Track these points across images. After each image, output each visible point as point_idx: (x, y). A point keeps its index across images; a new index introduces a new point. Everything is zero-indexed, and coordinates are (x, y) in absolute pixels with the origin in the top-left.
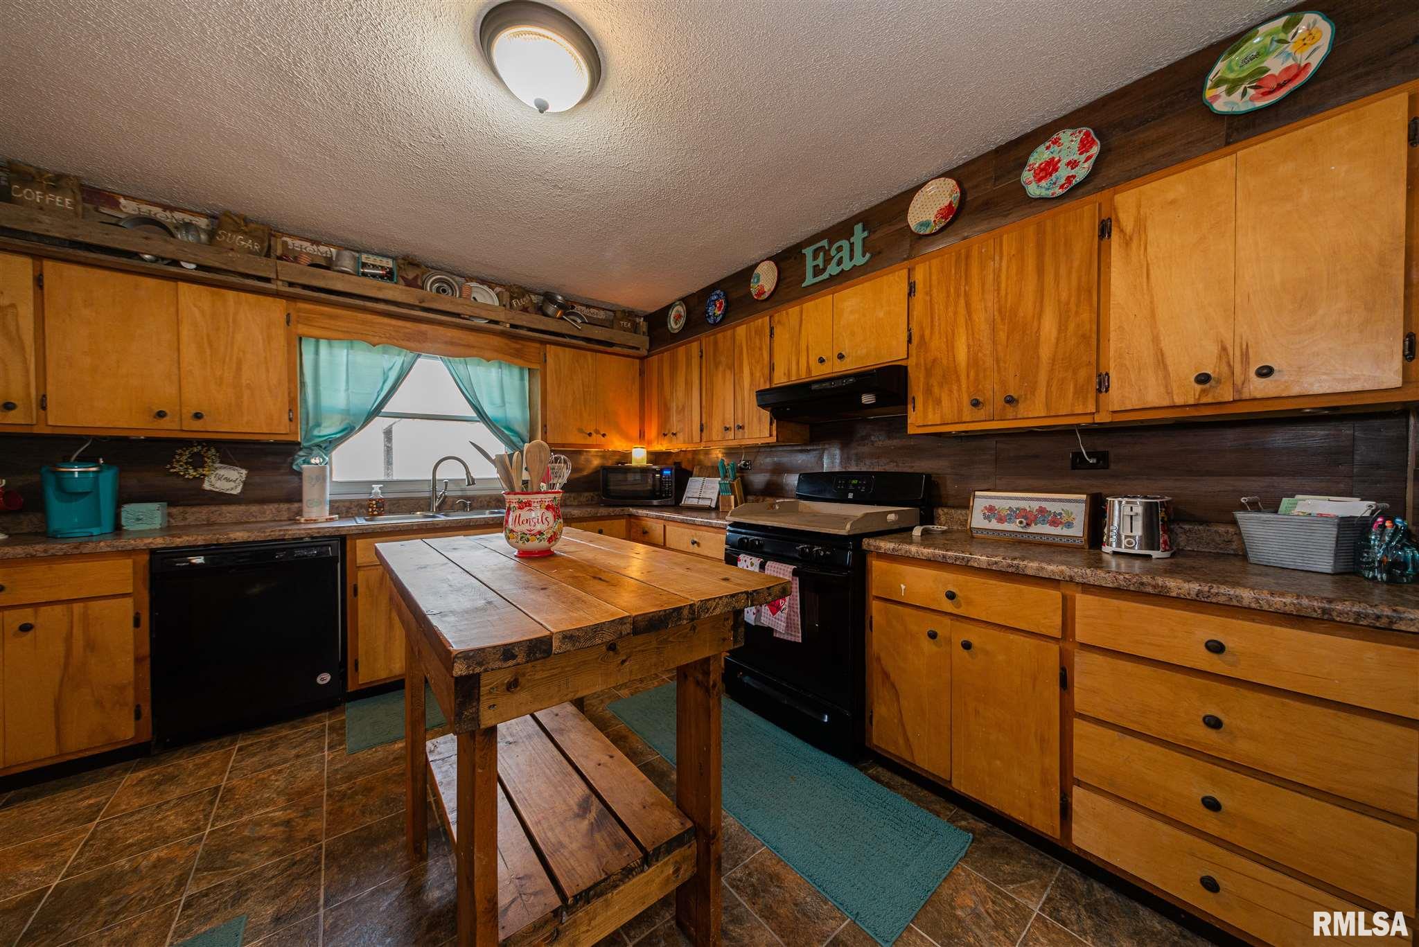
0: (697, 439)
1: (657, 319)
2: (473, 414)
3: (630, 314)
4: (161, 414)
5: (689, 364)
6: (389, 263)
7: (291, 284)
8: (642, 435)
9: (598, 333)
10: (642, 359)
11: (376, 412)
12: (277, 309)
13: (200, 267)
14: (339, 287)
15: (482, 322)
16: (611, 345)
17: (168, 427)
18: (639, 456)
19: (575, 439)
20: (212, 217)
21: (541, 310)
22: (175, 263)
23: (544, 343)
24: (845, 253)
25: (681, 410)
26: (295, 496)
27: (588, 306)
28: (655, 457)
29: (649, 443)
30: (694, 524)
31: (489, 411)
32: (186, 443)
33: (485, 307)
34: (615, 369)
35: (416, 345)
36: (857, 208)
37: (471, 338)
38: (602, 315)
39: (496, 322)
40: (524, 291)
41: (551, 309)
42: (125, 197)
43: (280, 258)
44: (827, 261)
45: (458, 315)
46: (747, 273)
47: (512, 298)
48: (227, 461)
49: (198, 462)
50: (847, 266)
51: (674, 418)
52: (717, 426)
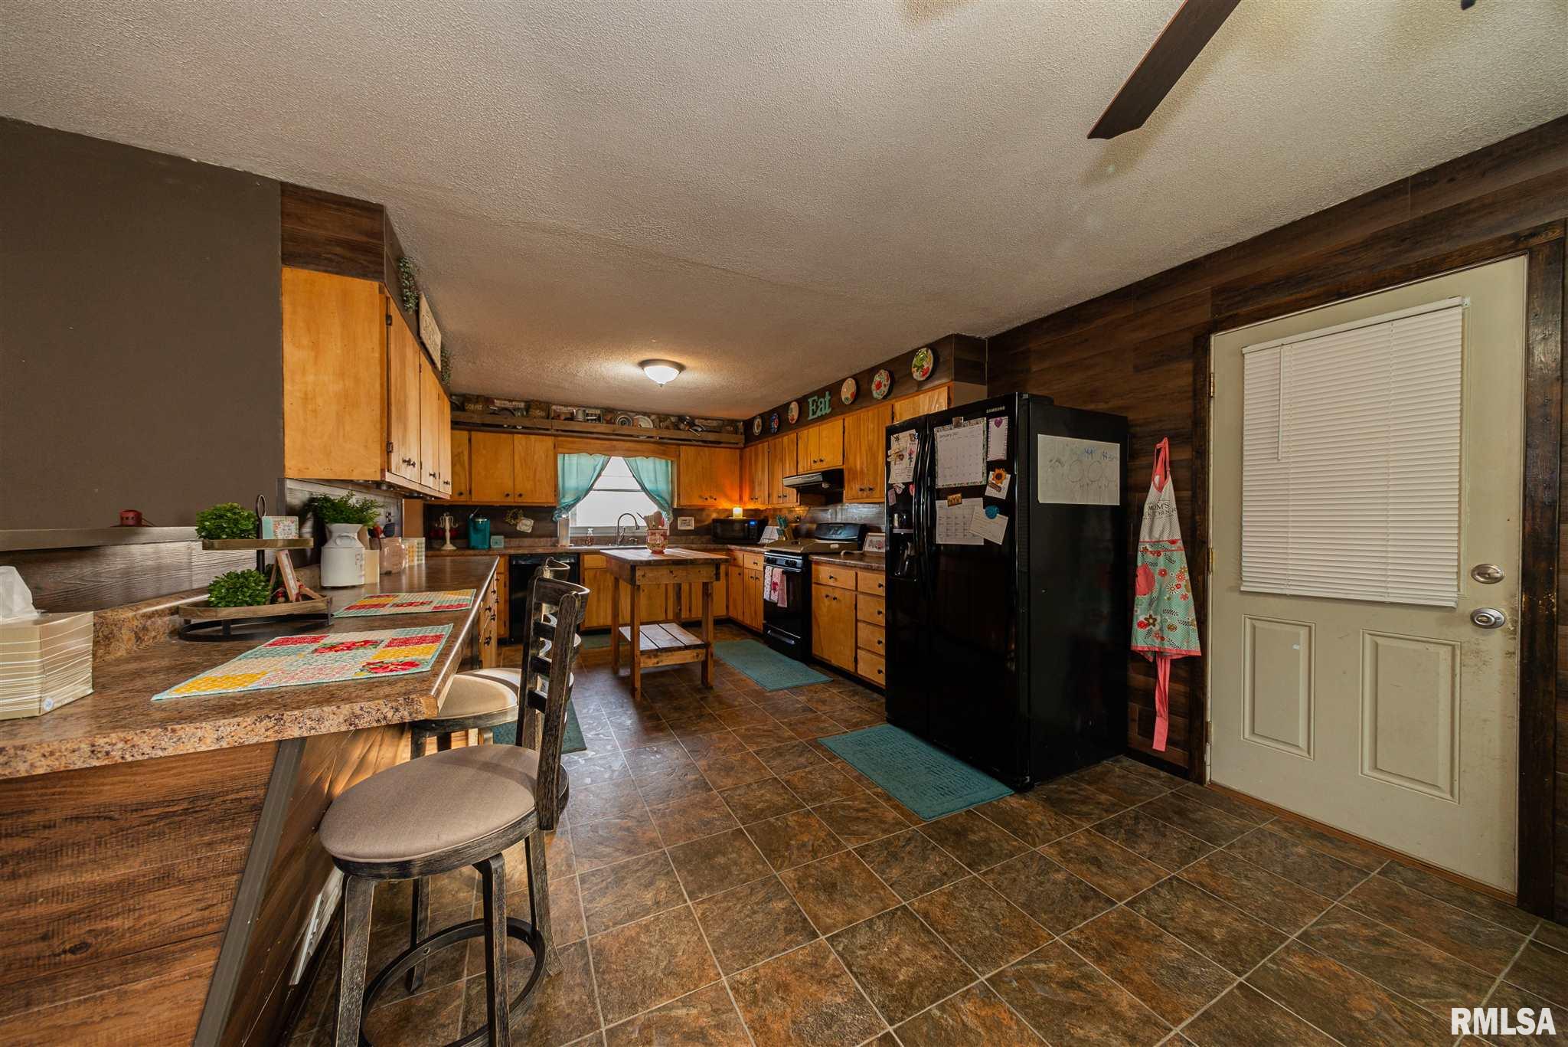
0: (767, 502)
1: (748, 424)
2: (639, 488)
3: (733, 422)
4: (508, 495)
5: (763, 456)
6: (598, 412)
7: (557, 430)
8: (741, 498)
9: (711, 437)
10: (741, 449)
11: (590, 488)
12: (549, 442)
13: (523, 428)
14: (577, 428)
15: (641, 438)
16: (720, 443)
17: (509, 501)
18: (738, 512)
19: (697, 502)
20: (526, 402)
21: (676, 427)
22: (515, 427)
23: (679, 445)
24: (823, 406)
25: (760, 484)
26: (553, 534)
27: (706, 419)
28: (745, 511)
29: (745, 503)
30: (754, 552)
31: (648, 486)
32: (511, 508)
33: (646, 429)
34: (723, 457)
35: (610, 452)
36: (825, 384)
37: (638, 446)
38: (715, 423)
39: (652, 437)
40: (667, 416)
41: (682, 426)
42: (498, 399)
43: (553, 419)
44: (817, 408)
45: (631, 436)
46: (787, 406)
47: (660, 421)
48: (527, 516)
49: (515, 517)
50: (824, 413)
51: (757, 489)
52: (775, 495)
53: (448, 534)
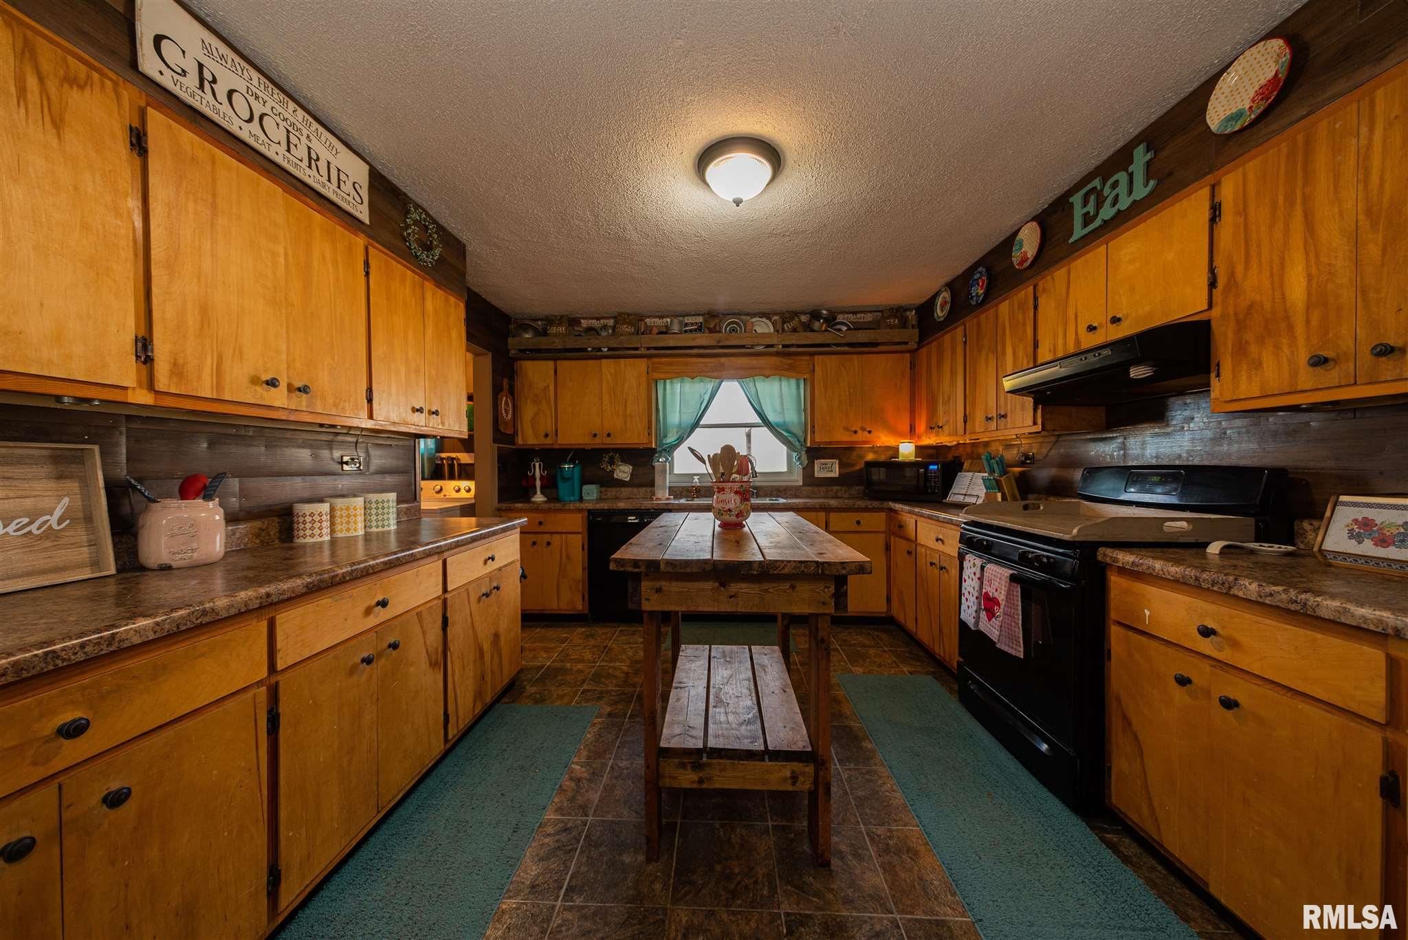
0: (961, 431)
1: (926, 309)
2: (758, 420)
3: (898, 312)
4: (595, 435)
5: (954, 352)
6: (700, 319)
7: (648, 349)
8: (912, 429)
9: (862, 337)
10: (913, 352)
11: (696, 425)
12: (642, 364)
13: (610, 349)
14: (671, 344)
15: (760, 348)
16: (876, 344)
17: (598, 442)
18: (907, 450)
19: (842, 437)
20: (615, 318)
21: (808, 327)
22: (600, 350)
23: (812, 354)
24: (1122, 189)
25: (947, 402)
26: (652, 484)
27: (855, 313)
28: (919, 449)
29: (919, 437)
30: (937, 520)
31: (772, 418)
32: (606, 451)
33: (763, 335)
34: (883, 366)
35: (719, 375)
37: (754, 362)
38: (869, 317)
39: (772, 346)
40: (795, 314)
41: (816, 325)
42: (584, 319)
43: (643, 334)
44: (1099, 205)
45: (743, 347)
46: (1009, 242)
47: (784, 323)
48: (624, 461)
49: (612, 462)
50: (1124, 204)
51: (941, 409)
52: (979, 416)
53: (538, 483)
